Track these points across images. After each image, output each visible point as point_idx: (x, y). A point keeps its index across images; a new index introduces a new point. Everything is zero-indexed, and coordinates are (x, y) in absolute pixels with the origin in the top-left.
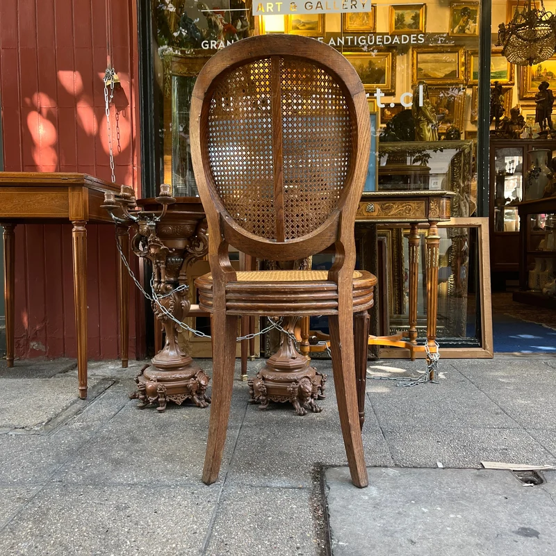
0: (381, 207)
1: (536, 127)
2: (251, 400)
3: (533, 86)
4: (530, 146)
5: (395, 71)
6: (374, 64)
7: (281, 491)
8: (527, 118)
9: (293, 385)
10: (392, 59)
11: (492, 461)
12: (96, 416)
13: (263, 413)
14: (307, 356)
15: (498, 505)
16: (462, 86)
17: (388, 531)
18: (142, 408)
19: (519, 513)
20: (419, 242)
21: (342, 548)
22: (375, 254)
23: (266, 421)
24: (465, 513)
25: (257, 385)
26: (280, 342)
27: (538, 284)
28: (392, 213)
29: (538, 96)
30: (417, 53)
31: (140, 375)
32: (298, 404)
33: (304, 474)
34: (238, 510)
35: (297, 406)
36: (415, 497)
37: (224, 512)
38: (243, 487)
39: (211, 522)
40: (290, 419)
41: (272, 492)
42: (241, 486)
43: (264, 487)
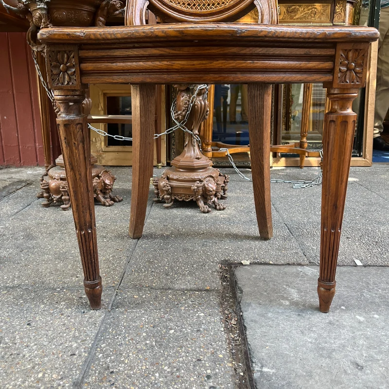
0: (287, 10)
2: (156, 199)
7: (185, 294)
9: (197, 184)
13: (167, 211)
18: (47, 206)
21: (267, 377)
23: (170, 218)
25: (162, 184)
26: (184, 142)
28: (297, 17)
31: (45, 175)
32: (202, 202)
33: (212, 274)
34: (133, 320)
35: (201, 204)
36: (344, 301)
37: (114, 324)
38: (141, 290)
39: (96, 338)
40: (194, 216)
41: (175, 295)
42: (139, 288)
43: (166, 290)
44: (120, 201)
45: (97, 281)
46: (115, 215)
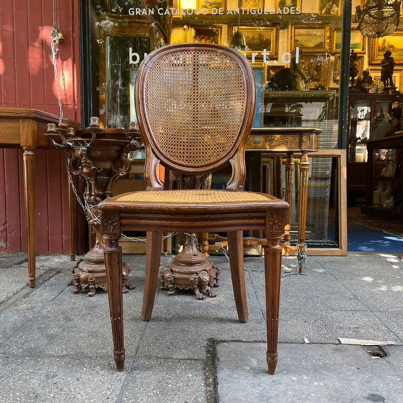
0: (265, 140)
1: (381, 85)
2: (162, 287)
3: (379, 55)
4: (376, 99)
5: (278, 41)
6: (263, 36)
7: (180, 362)
8: (374, 79)
9: (194, 276)
10: (276, 32)
11: (347, 337)
12: (40, 299)
13: (171, 298)
14: (206, 254)
15: (352, 375)
16: (327, 54)
17: (264, 396)
18: (76, 293)
19: (369, 382)
20: (293, 167)
22: (261, 176)
23: (172, 304)
24: (326, 381)
25: (167, 275)
27: (380, 201)
28: (273, 145)
29: (383, 62)
30: (295, 28)
31: (76, 267)
32: (198, 291)
33: (200, 348)
34: (145, 378)
35: (197, 292)
36: (287, 368)
37: (133, 380)
38: (150, 359)
39: (122, 389)
40: (191, 302)
41: (173, 362)
42: (149, 358)
43: (167, 359)
44: (133, 289)
45: (122, 352)
46: (130, 300)
